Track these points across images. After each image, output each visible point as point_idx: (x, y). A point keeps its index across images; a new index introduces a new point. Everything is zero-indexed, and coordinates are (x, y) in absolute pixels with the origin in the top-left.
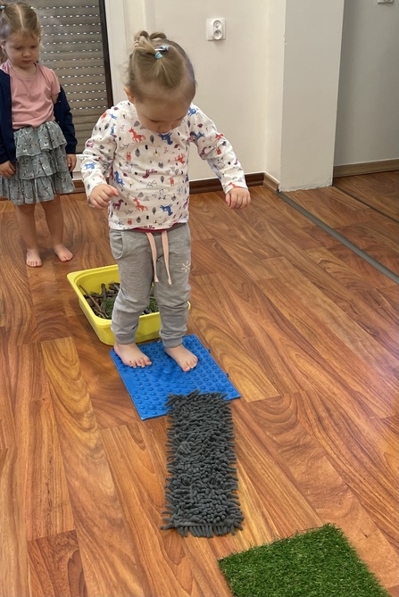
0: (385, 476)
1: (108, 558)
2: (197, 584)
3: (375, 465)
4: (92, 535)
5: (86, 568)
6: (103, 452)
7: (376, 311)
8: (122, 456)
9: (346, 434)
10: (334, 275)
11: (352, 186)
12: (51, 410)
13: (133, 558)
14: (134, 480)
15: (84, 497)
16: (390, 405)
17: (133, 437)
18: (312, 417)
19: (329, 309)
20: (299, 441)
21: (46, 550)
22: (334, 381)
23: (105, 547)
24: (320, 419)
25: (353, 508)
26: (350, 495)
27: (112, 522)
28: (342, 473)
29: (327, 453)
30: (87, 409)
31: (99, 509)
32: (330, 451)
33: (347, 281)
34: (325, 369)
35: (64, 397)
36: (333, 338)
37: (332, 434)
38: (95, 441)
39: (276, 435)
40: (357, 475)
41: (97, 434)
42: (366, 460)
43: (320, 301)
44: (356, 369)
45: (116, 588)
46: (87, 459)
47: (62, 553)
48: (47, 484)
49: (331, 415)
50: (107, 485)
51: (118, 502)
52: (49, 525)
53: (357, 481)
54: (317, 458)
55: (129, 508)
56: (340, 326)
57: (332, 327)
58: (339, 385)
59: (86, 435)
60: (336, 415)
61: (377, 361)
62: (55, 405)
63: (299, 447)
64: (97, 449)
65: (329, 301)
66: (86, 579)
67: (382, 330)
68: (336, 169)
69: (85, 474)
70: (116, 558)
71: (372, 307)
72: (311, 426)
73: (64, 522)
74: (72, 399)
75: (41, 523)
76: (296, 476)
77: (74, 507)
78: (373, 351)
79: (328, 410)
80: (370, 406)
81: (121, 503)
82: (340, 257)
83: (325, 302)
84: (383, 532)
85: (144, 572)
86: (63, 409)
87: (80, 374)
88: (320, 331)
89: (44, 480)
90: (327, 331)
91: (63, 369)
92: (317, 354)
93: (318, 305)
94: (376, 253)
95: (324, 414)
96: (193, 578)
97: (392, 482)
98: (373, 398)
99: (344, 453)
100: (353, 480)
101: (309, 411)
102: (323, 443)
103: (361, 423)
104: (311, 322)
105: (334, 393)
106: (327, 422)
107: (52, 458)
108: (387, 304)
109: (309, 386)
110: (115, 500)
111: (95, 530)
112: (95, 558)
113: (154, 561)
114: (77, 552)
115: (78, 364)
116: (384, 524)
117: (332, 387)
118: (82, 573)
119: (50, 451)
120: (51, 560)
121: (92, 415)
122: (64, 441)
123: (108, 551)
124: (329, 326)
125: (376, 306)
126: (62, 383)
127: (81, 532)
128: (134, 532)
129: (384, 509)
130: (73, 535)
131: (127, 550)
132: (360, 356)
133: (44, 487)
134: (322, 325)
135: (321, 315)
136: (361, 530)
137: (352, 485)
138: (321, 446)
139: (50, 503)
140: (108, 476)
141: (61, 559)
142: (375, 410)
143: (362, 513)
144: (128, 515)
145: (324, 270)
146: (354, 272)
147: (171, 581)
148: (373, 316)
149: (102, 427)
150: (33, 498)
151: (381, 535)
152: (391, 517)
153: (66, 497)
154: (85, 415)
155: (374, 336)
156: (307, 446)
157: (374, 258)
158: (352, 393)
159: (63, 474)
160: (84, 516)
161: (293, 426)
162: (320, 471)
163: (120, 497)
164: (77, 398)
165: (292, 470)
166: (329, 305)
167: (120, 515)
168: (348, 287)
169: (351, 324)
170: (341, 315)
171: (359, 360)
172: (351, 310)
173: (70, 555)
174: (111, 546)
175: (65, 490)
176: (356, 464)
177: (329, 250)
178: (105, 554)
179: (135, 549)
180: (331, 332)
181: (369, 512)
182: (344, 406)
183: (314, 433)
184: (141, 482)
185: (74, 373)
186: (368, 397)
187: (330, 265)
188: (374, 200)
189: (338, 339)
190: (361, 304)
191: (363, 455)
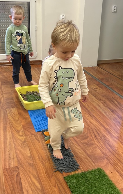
0: (117, 155)
1: (28, 175)
2: (57, 184)
3: (114, 151)
4: (23, 168)
5: (22, 178)
6: (26, 143)
7: (113, 104)
8: (33, 144)
9: (104, 141)
10: (99, 93)
11: (103, 66)
12: (10, 129)
13: (36, 176)
14: (36, 152)
15: (21, 156)
16: (118, 132)
17: (36, 138)
18: (93, 135)
19: (97, 103)
20: (89, 142)
21: (9, 172)
22: (100, 125)
23: (27, 172)
24: (95, 136)
25: (107, 164)
26: (106, 160)
27: (30, 164)
28: (103, 153)
29: (98, 147)
30: (21, 130)
31: (26, 160)
32: (99, 146)
33: (103, 94)
34: (97, 121)
35: (14, 125)
36: (99, 111)
37: (100, 141)
38: (24, 139)
39: (82, 140)
40: (108, 154)
41: (24, 137)
42: (111, 149)
43: (94, 100)
44: (107, 121)
45: (31, 184)
46: (21, 145)
47: (14, 173)
48: (9, 152)
49: (99, 135)
50: (28, 153)
51: (31, 158)
52: (10, 164)
53: (108, 155)
54: (95, 148)
55: (35, 160)
56: (101, 108)
57: (99, 108)
58: (101, 126)
59: (21, 137)
60: (101, 135)
61: (113, 119)
62: (11, 128)
63: (89, 144)
64: (24, 142)
65: (97, 100)
66: (22, 181)
67: (115, 110)
68: (98, 61)
69: (21, 149)
70: (31, 175)
71: (111, 103)
72: (93, 138)
73: (14, 163)
74: (16, 126)
75: (7, 163)
76: (88, 153)
77: (17, 159)
78: (112, 116)
79: (98, 133)
80: (112, 133)
81: (32, 158)
82: (100, 87)
83: (96, 101)
84: (117, 172)
85: (40, 180)
86: (14, 129)
87: (19, 119)
88: (95, 109)
89: (8, 150)
90: (97, 109)
91: (14, 117)
92: (94, 116)
93: (94, 102)
94: (112, 87)
95: (97, 134)
96: (56, 183)
97: (119, 156)
98: (112, 130)
99: (104, 147)
100: (107, 155)
101: (92, 134)
102: (97, 143)
103: (109, 138)
104: (92, 107)
105: (100, 128)
106: (98, 137)
107: (10, 144)
108: (116, 102)
109: (92, 126)
110: (30, 158)
111: (24, 166)
112: (24, 175)
113: (43, 177)
114: (19, 173)
115: (18, 116)
116: (117, 169)
117: (99, 126)
118: (20, 179)
119: (10, 142)
120: (10, 175)
121: (23, 131)
122: (14, 139)
123: (29, 173)
124: (97, 108)
125: (112, 102)
126: (13, 121)
127: (20, 167)
128: (37, 168)
129: (117, 164)
130: (17, 167)
131: (35, 173)
132: (108, 117)
133: (8, 153)
134: (95, 108)
135: (95, 104)
136: (110, 171)
137: (106, 157)
138: (96, 144)
139: (10, 158)
140: (28, 150)
141: (14, 175)
142: (113, 134)
143: (110, 165)
144: (35, 162)
145: (95, 91)
146: (105, 92)
147: (49, 183)
148: (112, 105)
149: (26, 135)
150: (4, 156)
151: (116, 173)
152: (120, 167)
153: (15, 156)
154: (21, 131)
155: (112, 112)
156: (92, 144)
157: (111, 88)
158: (105, 128)
159: (14, 149)
160: (21, 162)
161: (87, 138)
162: (96, 152)
163: (32, 157)
164: (18, 126)
165: (87, 151)
166: (98, 102)
167: (32, 162)
168: (103, 96)
169: (104, 108)
170: (101, 105)
171: (107, 119)
172: (104, 103)
173: (16, 174)
174: (30, 172)
175: (15, 154)
176: (108, 150)
177: (97, 85)
178: (28, 174)
179: (37, 173)
180: (98, 110)
181: (112, 165)
182: (103, 132)
183: (94, 140)
184: (39, 153)
185: (17, 119)
186: (111, 130)
187: (97, 90)
188: (111, 71)
189: (101, 112)
190: (108, 102)
191: (109, 147)
